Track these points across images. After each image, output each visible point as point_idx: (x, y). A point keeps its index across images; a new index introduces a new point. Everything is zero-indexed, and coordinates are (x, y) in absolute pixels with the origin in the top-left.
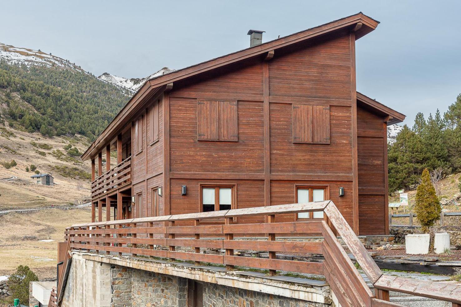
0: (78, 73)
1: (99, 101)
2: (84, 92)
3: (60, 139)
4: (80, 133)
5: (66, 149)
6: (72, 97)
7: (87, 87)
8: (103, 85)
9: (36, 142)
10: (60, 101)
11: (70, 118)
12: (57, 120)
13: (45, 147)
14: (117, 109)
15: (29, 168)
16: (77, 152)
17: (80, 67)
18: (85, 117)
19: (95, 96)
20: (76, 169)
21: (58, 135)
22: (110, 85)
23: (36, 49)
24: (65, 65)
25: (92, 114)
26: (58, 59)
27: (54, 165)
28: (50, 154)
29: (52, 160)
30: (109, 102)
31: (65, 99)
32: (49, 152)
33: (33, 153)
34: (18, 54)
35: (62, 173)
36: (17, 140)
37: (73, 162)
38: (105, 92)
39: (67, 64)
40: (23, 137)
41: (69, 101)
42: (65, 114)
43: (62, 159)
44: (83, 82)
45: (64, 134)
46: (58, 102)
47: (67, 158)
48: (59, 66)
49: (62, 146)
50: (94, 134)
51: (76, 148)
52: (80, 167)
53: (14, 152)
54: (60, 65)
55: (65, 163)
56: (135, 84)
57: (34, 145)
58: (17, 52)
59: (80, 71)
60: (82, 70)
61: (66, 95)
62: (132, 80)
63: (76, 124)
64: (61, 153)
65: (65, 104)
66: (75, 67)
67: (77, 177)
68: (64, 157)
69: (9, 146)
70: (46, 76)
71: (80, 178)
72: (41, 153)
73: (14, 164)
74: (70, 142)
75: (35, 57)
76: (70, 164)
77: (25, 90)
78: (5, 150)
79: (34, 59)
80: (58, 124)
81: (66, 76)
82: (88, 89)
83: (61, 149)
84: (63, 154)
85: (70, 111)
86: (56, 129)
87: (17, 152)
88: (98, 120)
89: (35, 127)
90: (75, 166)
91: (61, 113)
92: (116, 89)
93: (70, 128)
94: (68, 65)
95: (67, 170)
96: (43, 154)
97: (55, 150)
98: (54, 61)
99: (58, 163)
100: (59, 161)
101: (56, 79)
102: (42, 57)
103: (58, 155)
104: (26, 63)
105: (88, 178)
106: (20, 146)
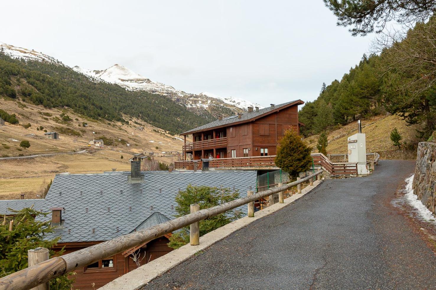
0: (60, 66)
1: (75, 85)
2: (65, 78)
3: (56, 109)
4: (67, 106)
5: (61, 116)
6: (59, 82)
7: (67, 75)
8: (76, 74)
9: (41, 111)
10: (52, 85)
11: (59, 96)
12: (51, 97)
13: (47, 114)
14: (87, 90)
15: (39, 128)
16: (69, 118)
17: (61, 62)
18: (70, 95)
19: (72, 81)
20: (69, 129)
21: (54, 107)
22: (82, 75)
23: (30, 49)
24: (51, 60)
25: (74, 94)
26: (47, 56)
27: (54, 126)
28: (51, 119)
29: (53, 123)
30: (82, 85)
31: (55, 83)
32: (50, 118)
33: (40, 119)
34: (19, 52)
35: (60, 131)
36: (29, 110)
37: (67, 125)
38: (79, 79)
39: (52, 60)
40: (32, 108)
41: (58, 85)
42: (56, 93)
43: (59, 123)
44: (64, 72)
45: (58, 107)
46: (51, 85)
47: (62, 122)
48: (47, 61)
49: (59, 114)
50: (76, 106)
51: (68, 116)
52: (71, 128)
53: (28, 118)
54: (48, 60)
55: (61, 125)
56: (96, 73)
57: (40, 113)
58: (18, 50)
59: (62, 65)
60: (63, 64)
61: (55, 80)
62: (94, 71)
63: (64, 100)
64: (58, 119)
65: (56, 86)
66: (58, 62)
67: (70, 134)
68: (60, 121)
69: (24, 114)
70: (38, 67)
71: (72, 135)
72: (45, 119)
73: (30, 126)
74: (62, 111)
75: (30, 54)
76: (65, 126)
77: (29, 77)
78: (21, 116)
79: (30, 56)
80: (53, 100)
81: (52, 68)
82: (68, 77)
83: (58, 116)
84: (60, 120)
85: (59, 91)
86: (52, 103)
87: (30, 117)
88: (78, 97)
89: (39, 102)
90: (68, 127)
91: (53, 92)
92: (86, 77)
93: (61, 102)
94: (53, 61)
95: (63, 130)
96: (47, 119)
97: (54, 116)
98: (43, 58)
99: (58, 125)
100: (57, 124)
101: (46, 69)
102: (35, 55)
103: (56, 120)
104: (24, 58)
105: (77, 135)
106: (31, 114)
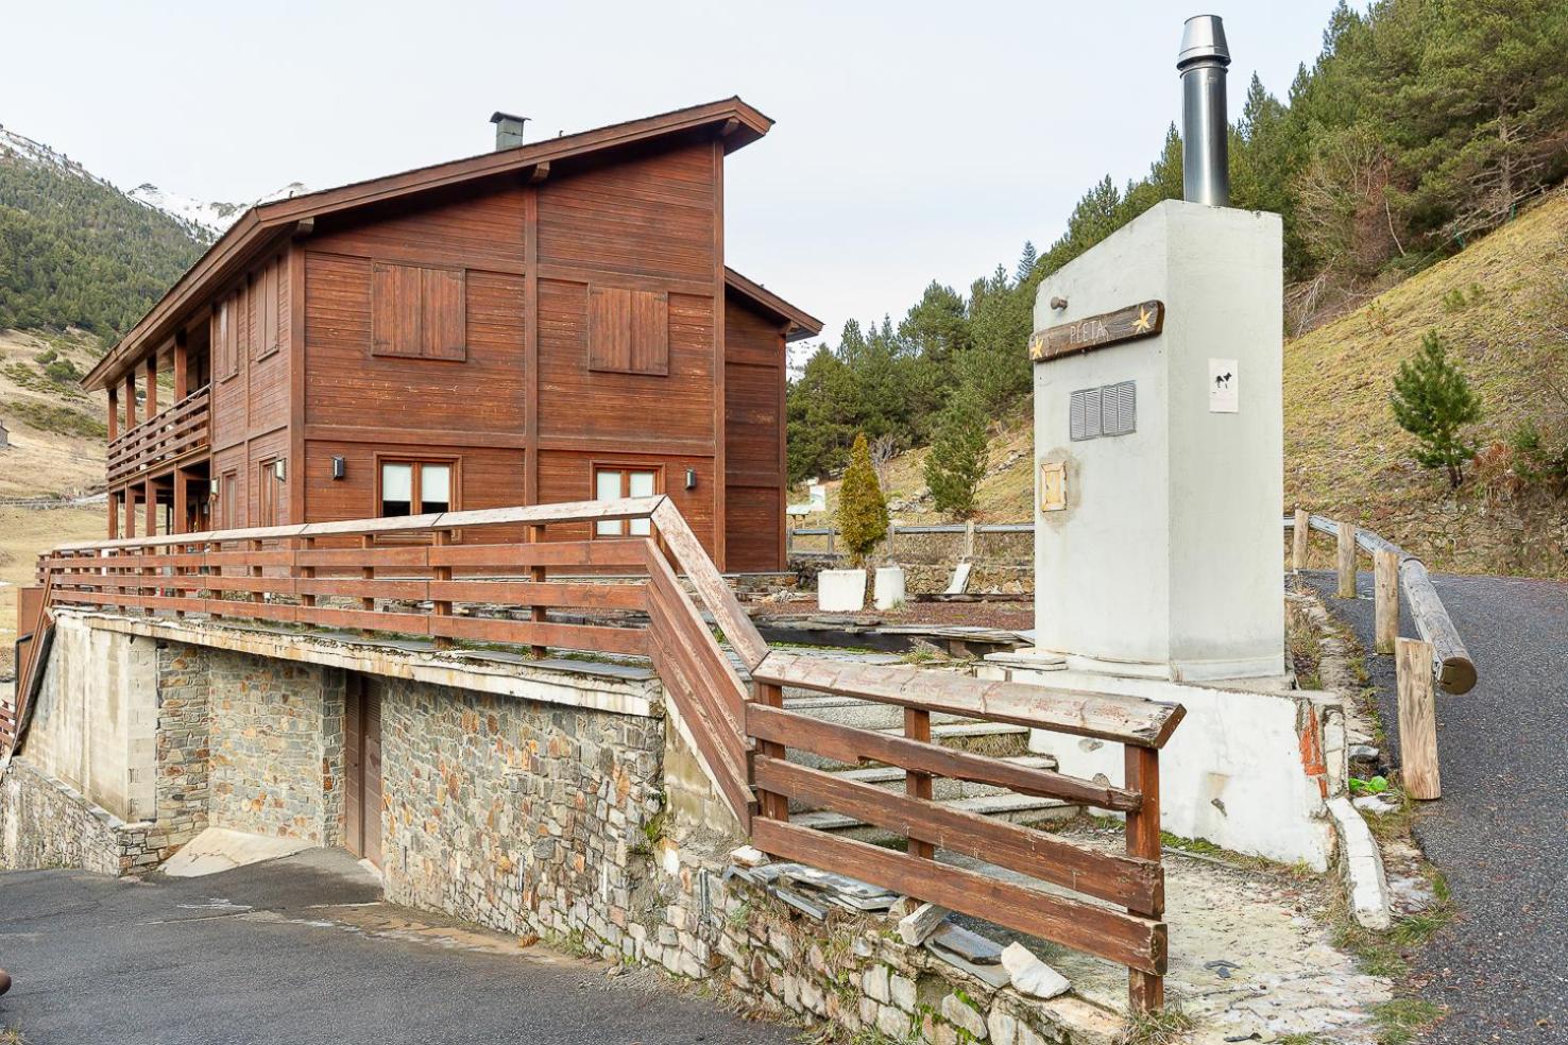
0: (74, 178)
1: (130, 250)
2: (91, 226)
3: (26, 337)
4: (78, 325)
5: (42, 361)
6: (58, 237)
7: (97, 214)
8: (139, 211)
10: (26, 244)
11: (53, 286)
12: (17, 290)
14: (175, 273)
16: (72, 370)
17: (80, 165)
18: (93, 288)
19: (119, 238)
20: (68, 412)
21: (22, 327)
22: (159, 215)
24: (40, 156)
25: (111, 282)
26: (23, 141)
27: (9, 400)
30: (156, 254)
31: (39, 238)
35: (32, 420)
37: (61, 395)
38: (146, 230)
39: (45, 154)
41: (51, 245)
42: (40, 276)
43: (31, 387)
44: (88, 203)
45: (37, 326)
46: (22, 247)
47: (44, 383)
48: (24, 159)
49: (32, 354)
50: (117, 329)
51: (68, 361)
52: (78, 408)
54: (27, 155)
55: (39, 396)
56: (222, 214)
59: (81, 175)
60: (86, 174)
61: (43, 230)
62: (215, 205)
63: (67, 302)
64: (29, 371)
65: (40, 250)
66: (67, 164)
67: (72, 431)
68: (36, 381)
71: (79, 434)
74: (53, 345)
76: (53, 400)
80: (21, 300)
81: (43, 184)
82: (101, 220)
83: (29, 362)
84: (34, 375)
85: (54, 270)
86: (16, 311)
88: (127, 296)
90: (65, 405)
91: (30, 273)
92: (173, 224)
93: (53, 312)
94: (48, 158)
95: (45, 414)
97: (13, 362)
98: (9, 145)
99: (23, 396)
100: (24, 391)
101: (16, 190)
103: (21, 376)
105: (100, 435)
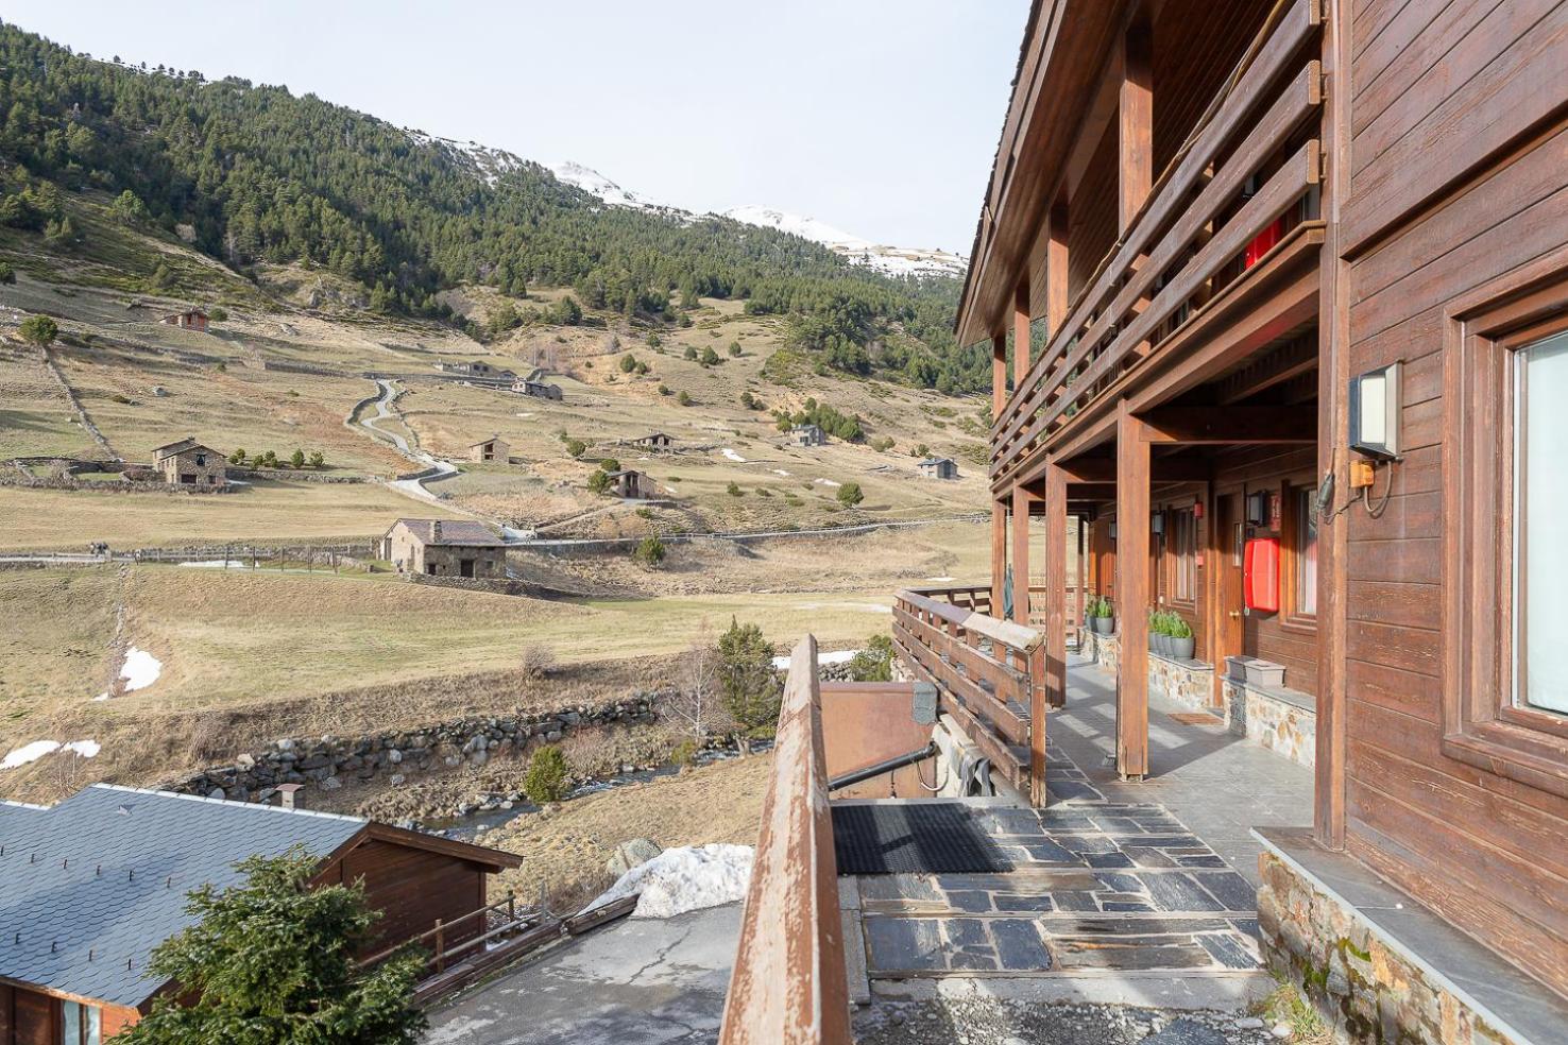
3: (971, 398)
5: (982, 415)
9: (929, 404)
12: (965, 366)
13: (945, 412)
15: (916, 450)
21: (968, 392)
23: (931, 250)
27: (959, 444)
28: (953, 424)
29: (956, 435)
32: (952, 421)
33: (924, 425)
34: (904, 259)
35: (974, 458)
36: (898, 402)
40: (906, 397)
42: (981, 354)
43: (974, 434)
45: (976, 390)
47: (982, 431)
49: (975, 410)
53: (892, 424)
55: (977, 439)
57: (926, 409)
58: (901, 256)
64: (973, 422)
68: (976, 429)
69: (884, 413)
70: (949, 292)
72: (936, 424)
73: (892, 444)
74: (989, 402)
75: (931, 262)
77: (911, 316)
78: (876, 420)
79: (929, 267)
80: (967, 372)
83: (973, 416)
84: (976, 424)
86: (964, 381)
87: (897, 422)
89: (929, 378)
91: (974, 353)
95: (983, 453)
96: (942, 425)
97: (961, 416)
99: (967, 440)
100: (969, 437)
102: (942, 262)
103: (967, 426)
104: (916, 273)
106: (902, 412)
